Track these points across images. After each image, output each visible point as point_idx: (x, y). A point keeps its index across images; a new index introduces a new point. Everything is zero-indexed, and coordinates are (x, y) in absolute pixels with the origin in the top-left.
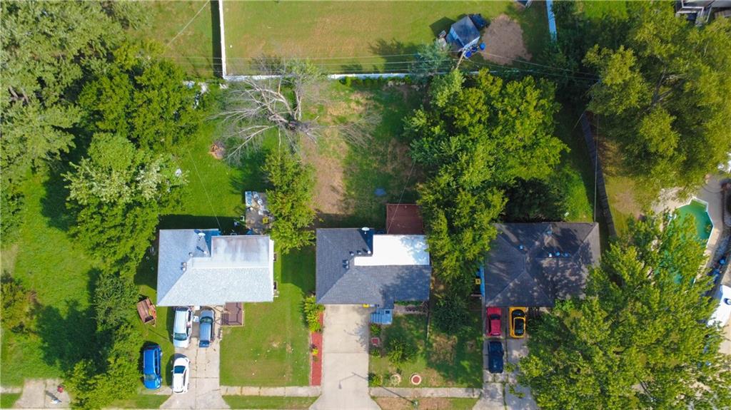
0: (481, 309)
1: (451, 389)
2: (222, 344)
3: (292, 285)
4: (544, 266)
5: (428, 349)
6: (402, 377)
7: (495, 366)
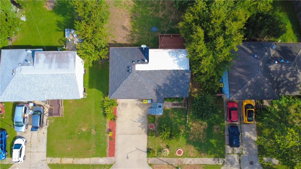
0: (224, 104)
1: (204, 159)
2: (48, 129)
3: (96, 90)
4: (271, 70)
5: (187, 131)
6: (170, 150)
7: (234, 143)
